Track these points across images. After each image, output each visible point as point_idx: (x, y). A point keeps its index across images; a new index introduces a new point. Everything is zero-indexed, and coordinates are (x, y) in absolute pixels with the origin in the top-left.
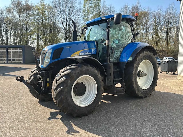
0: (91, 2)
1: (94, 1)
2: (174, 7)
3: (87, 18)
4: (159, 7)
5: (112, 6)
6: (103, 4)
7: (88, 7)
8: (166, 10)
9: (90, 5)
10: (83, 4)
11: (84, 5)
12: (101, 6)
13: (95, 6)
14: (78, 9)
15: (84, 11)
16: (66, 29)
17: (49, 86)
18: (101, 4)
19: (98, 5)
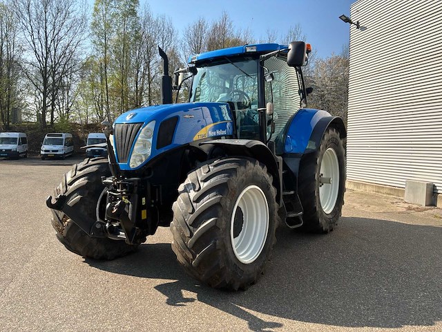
0: (113, 3)
1: (122, 3)
2: (301, 35)
3: (103, 41)
4: (270, 32)
5: (167, 18)
6: (143, 11)
7: (104, 16)
8: (283, 39)
9: (112, 11)
10: (93, 6)
11: (96, 10)
12: (138, 15)
13: (124, 15)
14: (79, 17)
15: (95, 25)
16: (46, 67)
17: (145, 217)
18: (140, 11)
19: (133, 13)
